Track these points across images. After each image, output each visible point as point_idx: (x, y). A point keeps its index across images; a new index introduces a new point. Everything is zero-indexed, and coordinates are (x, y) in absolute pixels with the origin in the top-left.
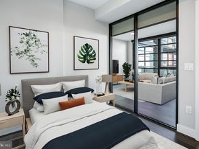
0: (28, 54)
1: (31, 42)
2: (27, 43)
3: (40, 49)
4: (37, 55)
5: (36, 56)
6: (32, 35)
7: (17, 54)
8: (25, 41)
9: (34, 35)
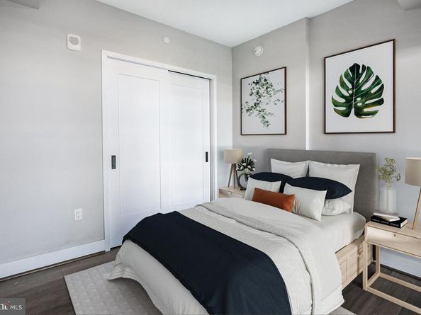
0: (258, 108)
1: (261, 91)
2: (258, 93)
3: (273, 99)
4: (268, 109)
5: (267, 111)
6: (263, 80)
7: (248, 110)
8: (254, 91)
9: (265, 80)
